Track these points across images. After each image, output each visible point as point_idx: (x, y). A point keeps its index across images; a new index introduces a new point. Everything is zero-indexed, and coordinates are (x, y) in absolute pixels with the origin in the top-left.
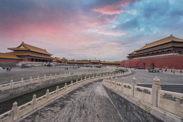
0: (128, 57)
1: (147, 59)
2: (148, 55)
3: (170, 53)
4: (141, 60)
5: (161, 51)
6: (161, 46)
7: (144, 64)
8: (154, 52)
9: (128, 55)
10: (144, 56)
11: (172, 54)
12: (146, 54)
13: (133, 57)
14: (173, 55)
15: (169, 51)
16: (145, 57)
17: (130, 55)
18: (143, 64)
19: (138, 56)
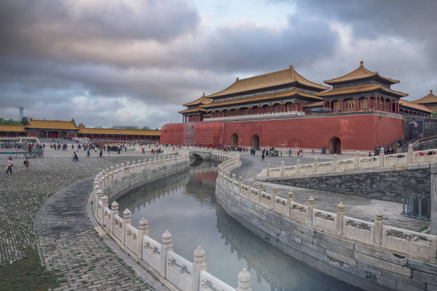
0: (185, 114)
1: (243, 124)
2: (243, 111)
3: (291, 110)
4: (227, 124)
5: (273, 103)
6: (273, 92)
7: (236, 136)
8: (258, 105)
9: (186, 108)
10: (233, 112)
11: (293, 113)
12: (239, 107)
13: (202, 115)
14: (296, 116)
15: (288, 106)
16: (235, 118)
17: (190, 106)
18: (232, 136)
19: (217, 114)
